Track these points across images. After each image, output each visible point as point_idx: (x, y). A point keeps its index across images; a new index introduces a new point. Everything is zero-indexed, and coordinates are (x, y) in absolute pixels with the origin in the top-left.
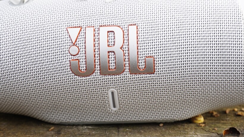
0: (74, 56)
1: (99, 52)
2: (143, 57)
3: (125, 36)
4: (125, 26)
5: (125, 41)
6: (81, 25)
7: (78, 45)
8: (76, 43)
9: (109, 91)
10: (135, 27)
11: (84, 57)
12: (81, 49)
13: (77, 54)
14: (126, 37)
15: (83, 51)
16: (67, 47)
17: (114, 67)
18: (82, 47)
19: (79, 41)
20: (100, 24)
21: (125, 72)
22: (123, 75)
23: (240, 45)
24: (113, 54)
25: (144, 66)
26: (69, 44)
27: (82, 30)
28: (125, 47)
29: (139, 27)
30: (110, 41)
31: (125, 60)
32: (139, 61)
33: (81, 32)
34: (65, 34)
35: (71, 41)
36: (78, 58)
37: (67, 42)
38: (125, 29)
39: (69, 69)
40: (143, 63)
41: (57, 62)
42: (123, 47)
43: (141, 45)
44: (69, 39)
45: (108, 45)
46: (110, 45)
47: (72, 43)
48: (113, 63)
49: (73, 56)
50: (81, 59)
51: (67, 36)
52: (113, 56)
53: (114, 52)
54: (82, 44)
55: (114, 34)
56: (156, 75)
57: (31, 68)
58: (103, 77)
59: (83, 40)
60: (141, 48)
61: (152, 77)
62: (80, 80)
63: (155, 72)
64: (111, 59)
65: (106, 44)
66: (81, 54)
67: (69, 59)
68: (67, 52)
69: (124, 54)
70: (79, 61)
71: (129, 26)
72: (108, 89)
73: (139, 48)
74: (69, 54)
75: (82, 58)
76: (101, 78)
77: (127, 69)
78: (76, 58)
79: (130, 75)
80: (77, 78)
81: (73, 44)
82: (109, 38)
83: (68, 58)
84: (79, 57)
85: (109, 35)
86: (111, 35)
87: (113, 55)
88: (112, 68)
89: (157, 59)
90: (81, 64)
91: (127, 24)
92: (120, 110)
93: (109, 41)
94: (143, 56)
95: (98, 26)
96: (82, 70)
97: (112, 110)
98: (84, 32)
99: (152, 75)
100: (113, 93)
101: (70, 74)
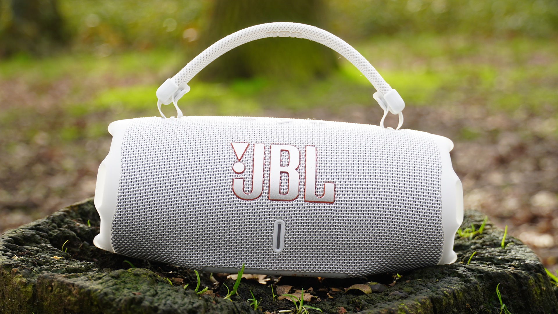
0: (238, 173)
1: (269, 178)
2: (322, 182)
3: (301, 157)
4: (302, 147)
5: (302, 162)
6: (248, 141)
7: (244, 162)
8: (242, 160)
9: (275, 222)
10: (314, 148)
11: (250, 183)
12: (247, 166)
13: (242, 172)
14: (303, 153)
15: (249, 169)
16: (230, 163)
17: (286, 191)
18: (249, 164)
19: (245, 158)
20: (272, 142)
21: (299, 199)
22: (296, 202)
23: (437, 180)
24: (286, 175)
25: (322, 193)
26: (233, 160)
27: (250, 146)
28: (301, 168)
29: (318, 149)
30: (284, 160)
31: (300, 184)
32: (317, 187)
33: (248, 148)
34: (229, 149)
35: (236, 157)
36: (243, 177)
37: (231, 157)
38: (302, 149)
39: (230, 189)
40: (321, 189)
41: (217, 179)
42: (299, 168)
43: (321, 168)
44: (234, 154)
45: (281, 165)
46: (284, 165)
47: (237, 158)
48: (285, 186)
49: (236, 174)
50: (247, 178)
51: (231, 151)
52: (285, 178)
53: (287, 173)
54: (249, 161)
55: (289, 153)
56: (336, 206)
57: (184, 185)
58: (272, 203)
59: (250, 157)
60: (321, 171)
61: (331, 207)
62: (243, 204)
63: (335, 202)
64: (283, 181)
65: (279, 163)
66: (247, 172)
67: (232, 176)
68: (230, 168)
69: (299, 176)
70: (244, 181)
71: (307, 147)
72: (275, 219)
73: (318, 171)
74: (233, 171)
75: (248, 176)
76: (269, 204)
77: (302, 195)
78: (241, 176)
79: (304, 203)
80: (240, 201)
81: (238, 160)
82: (282, 157)
83: (230, 176)
84: (245, 175)
85: (282, 154)
86: (285, 154)
87: (287, 177)
88: (283, 193)
89: (339, 186)
90: (246, 184)
91: (304, 144)
92: (284, 253)
93: (282, 160)
94: (323, 180)
95: (269, 144)
96: (246, 191)
97: (273, 252)
98: (253, 148)
99: (331, 205)
100: (280, 226)
101: (231, 195)
